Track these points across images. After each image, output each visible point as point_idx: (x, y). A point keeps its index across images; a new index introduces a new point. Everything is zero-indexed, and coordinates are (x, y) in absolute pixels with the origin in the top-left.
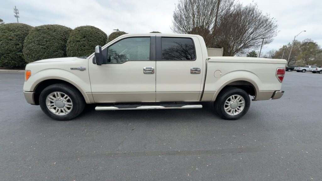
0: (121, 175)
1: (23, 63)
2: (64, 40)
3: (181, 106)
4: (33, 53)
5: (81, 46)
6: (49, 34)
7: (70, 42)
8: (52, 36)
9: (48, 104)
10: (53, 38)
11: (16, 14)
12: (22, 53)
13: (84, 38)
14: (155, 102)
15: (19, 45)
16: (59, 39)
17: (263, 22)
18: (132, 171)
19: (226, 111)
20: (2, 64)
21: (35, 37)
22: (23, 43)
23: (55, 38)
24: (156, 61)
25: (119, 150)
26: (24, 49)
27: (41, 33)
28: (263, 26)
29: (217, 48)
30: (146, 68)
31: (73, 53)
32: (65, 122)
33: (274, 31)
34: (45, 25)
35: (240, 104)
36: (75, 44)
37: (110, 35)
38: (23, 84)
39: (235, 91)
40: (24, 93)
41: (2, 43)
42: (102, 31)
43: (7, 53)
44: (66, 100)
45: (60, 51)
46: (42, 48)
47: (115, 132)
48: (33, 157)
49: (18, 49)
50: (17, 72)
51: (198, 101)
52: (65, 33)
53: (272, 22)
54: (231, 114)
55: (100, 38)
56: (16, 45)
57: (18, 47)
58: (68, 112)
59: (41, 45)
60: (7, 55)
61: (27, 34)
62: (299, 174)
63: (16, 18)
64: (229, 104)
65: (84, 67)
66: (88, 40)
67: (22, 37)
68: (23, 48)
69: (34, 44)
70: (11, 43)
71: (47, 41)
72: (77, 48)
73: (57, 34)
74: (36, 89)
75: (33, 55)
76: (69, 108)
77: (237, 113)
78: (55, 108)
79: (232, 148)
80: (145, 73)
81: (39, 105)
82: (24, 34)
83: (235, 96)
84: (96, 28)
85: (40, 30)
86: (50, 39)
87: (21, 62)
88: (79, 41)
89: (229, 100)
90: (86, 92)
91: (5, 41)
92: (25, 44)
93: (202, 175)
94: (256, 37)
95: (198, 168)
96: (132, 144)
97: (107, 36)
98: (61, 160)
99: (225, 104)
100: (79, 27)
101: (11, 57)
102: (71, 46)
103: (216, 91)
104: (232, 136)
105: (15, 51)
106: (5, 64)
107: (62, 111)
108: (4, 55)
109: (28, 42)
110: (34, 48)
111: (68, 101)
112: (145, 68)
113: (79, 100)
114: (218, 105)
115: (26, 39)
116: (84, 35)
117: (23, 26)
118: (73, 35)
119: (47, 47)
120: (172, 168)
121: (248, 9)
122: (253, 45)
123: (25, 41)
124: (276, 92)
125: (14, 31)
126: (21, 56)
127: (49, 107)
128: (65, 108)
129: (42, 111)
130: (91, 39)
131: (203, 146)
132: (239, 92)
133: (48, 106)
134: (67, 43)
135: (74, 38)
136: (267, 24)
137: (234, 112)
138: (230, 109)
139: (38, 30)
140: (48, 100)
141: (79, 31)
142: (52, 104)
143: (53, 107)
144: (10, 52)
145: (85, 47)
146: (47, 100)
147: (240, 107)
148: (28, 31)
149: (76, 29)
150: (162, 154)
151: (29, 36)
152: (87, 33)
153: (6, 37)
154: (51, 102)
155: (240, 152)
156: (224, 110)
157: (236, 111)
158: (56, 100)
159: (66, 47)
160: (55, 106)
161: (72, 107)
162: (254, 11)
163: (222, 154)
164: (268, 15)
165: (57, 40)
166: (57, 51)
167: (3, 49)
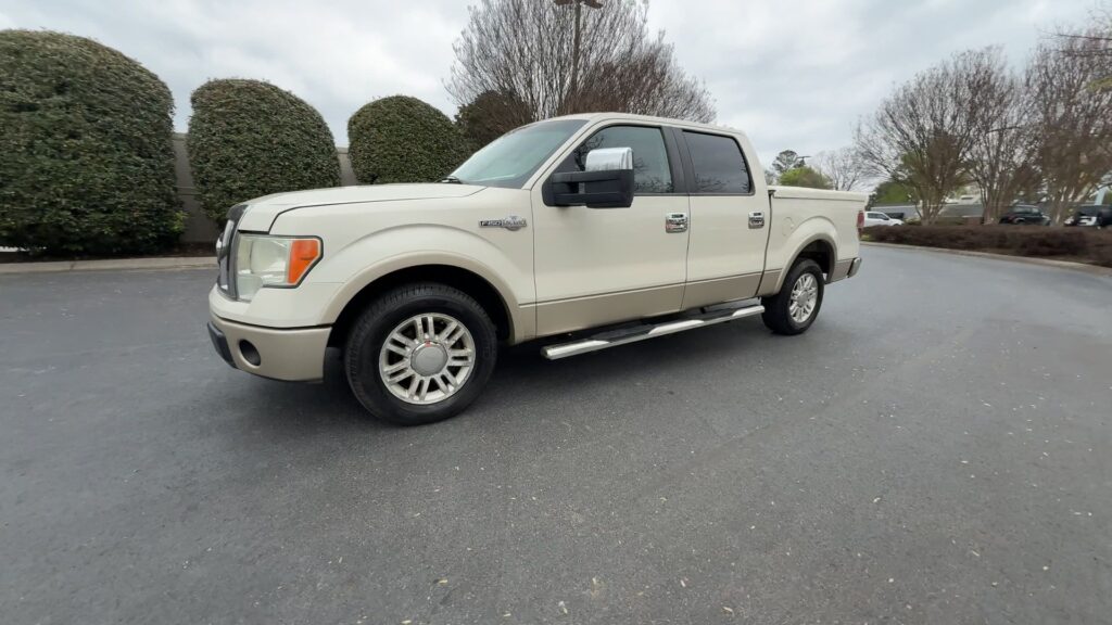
5: (48, 134)
9: (386, 369)
13: (61, 92)
24: (689, 195)
30: (672, 216)
35: (810, 294)
39: (807, 266)
44: (453, 342)
55: (153, 100)
65: (523, 217)
66: (89, 105)
72: (24, 141)
76: (454, 372)
80: (668, 231)
99: (791, 298)
103: (784, 267)
107: (434, 386)
111: (460, 344)
112: (669, 216)
114: (780, 303)
124: (855, 261)
127: (388, 379)
128: (444, 371)
132: (812, 267)
133: (387, 374)
137: (802, 313)
140: (388, 351)
142: (402, 366)
145: (73, 135)
146: (383, 353)
147: (809, 301)
156: (789, 311)
157: (804, 311)
160: (409, 372)
161: (469, 362)
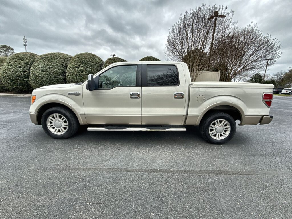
0: (104, 185)
1: (29, 88)
2: (64, 66)
3: (165, 129)
4: (38, 79)
5: (79, 72)
6: (52, 61)
7: (69, 69)
8: (54, 63)
9: (49, 124)
10: (55, 65)
11: (24, 43)
12: (28, 78)
13: (82, 64)
14: (141, 124)
15: (26, 72)
16: (60, 66)
17: (263, 43)
18: (113, 183)
19: (211, 135)
20: (12, 89)
21: (40, 64)
22: (30, 70)
23: (57, 64)
24: (142, 86)
25: (104, 166)
26: (31, 75)
27: (45, 61)
28: (263, 47)
29: (213, 71)
30: (133, 93)
31: (72, 78)
32: (62, 140)
33: (277, 53)
34: (49, 53)
35: (225, 128)
36: (74, 70)
37: (106, 61)
38: (29, 107)
39: (220, 116)
40: (30, 114)
41: (13, 70)
42: (99, 58)
43: (16, 80)
44: (63, 121)
45: (60, 77)
46: (46, 74)
47: (103, 150)
48: (35, 167)
49: (25, 75)
50: (23, 96)
51: (182, 124)
52: (65, 60)
53: (274, 43)
54: (217, 138)
56: (24, 71)
57: (25, 73)
58: (64, 132)
59: (44, 71)
60: (16, 81)
61: (34, 62)
62: (273, 196)
63: (25, 46)
64: (214, 129)
65: (79, 92)
66: (86, 66)
67: (29, 65)
68: (29, 74)
69: (39, 71)
70: (20, 70)
71: (49, 68)
72: (76, 74)
73: (59, 61)
74: (40, 111)
75: (38, 81)
76: (65, 128)
77: (223, 138)
78: (54, 128)
79: (211, 169)
80: (131, 98)
81: (41, 126)
82: (31, 62)
83: (220, 121)
84: (93, 55)
85: (44, 58)
86: (53, 66)
87: (27, 87)
88: (78, 67)
89: (214, 124)
90: (80, 115)
91: (16, 68)
92: (32, 71)
93: (176, 190)
94: (256, 60)
95: (173, 185)
96: (117, 161)
97: (103, 62)
98: (57, 171)
99: (210, 128)
100: (78, 54)
101: (19, 82)
102: (70, 72)
103: (200, 115)
104: (214, 159)
105: (23, 77)
106: (14, 89)
107: (59, 131)
108: (14, 80)
109: (34, 69)
110: (39, 75)
111: (65, 122)
112: (131, 93)
113: (73, 122)
114: (202, 129)
115: (32, 66)
116: (82, 62)
117: (30, 55)
118: (72, 62)
119: (49, 73)
120: (149, 183)
121: (247, 31)
122: (253, 68)
123: (32, 68)
124: (264, 117)
125: (22, 59)
126: (27, 81)
127: (49, 127)
128: (62, 128)
129: (43, 131)
130: (88, 65)
131: (182, 167)
132: (224, 117)
133: (49, 125)
134: (67, 69)
135: (73, 64)
136: (268, 45)
137: (220, 136)
138: (215, 133)
139: (43, 58)
140: (49, 121)
141: (78, 58)
142: (52, 124)
143: (52, 127)
144: (19, 78)
146: (47, 121)
147: (225, 131)
148: (34, 59)
149: (75, 56)
150: (143, 171)
151: (35, 64)
152: (85, 60)
153: (16, 65)
154: (51, 123)
155: (217, 174)
156: (209, 134)
157: (221, 135)
158: (55, 121)
159: (66, 73)
160: (54, 126)
161: (67, 127)
162: (254, 33)
163: (199, 175)
164: (269, 36)
165: (58, 66)
166: (58, 77)
167: (13, 75)
